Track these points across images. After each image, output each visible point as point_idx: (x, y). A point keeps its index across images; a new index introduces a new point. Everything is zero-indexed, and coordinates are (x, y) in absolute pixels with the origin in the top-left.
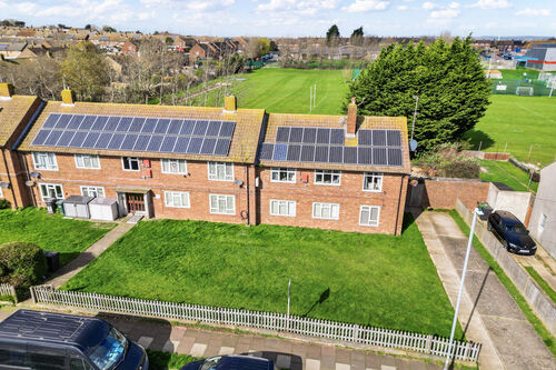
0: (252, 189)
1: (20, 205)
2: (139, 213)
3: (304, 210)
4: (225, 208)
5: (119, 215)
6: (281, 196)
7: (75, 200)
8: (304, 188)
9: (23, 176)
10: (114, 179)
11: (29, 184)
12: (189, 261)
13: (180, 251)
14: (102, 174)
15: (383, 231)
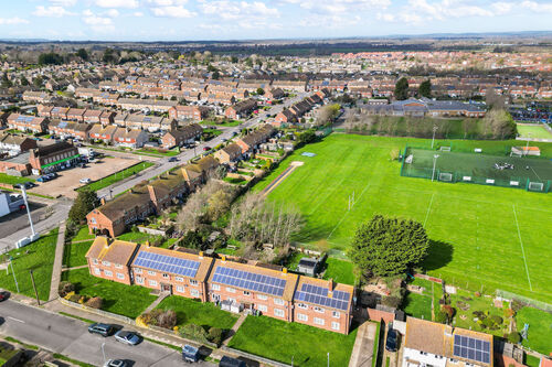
0: (290, 309)
1: (205, 301)
2: (248, 311)
3: (311, 319)
4: (281, 314)
5: (241, 311)
7: (225, 302)
8: (311, 311)
9: (207, 291)
10: (240, 297)
11: (209, 293)
12: (266, 338)
13: (263, 333)
14: (236, 295)
15: (340, 332)
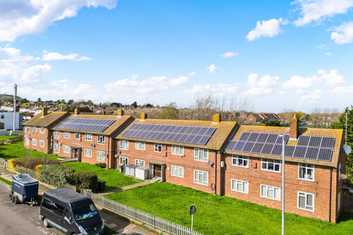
0: (219, 168)
1: (110, 167)
2: (158, 178)
3: (255, 189)
4: (203, 181)
5: (148, 177)
6: (239, 177)
8: (254, 173)
9: (114, 152)
10: (150, 156)
11: (116, 156)
14: (145, 153)
15: (318, 217)
